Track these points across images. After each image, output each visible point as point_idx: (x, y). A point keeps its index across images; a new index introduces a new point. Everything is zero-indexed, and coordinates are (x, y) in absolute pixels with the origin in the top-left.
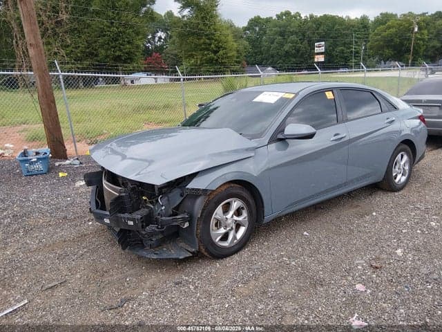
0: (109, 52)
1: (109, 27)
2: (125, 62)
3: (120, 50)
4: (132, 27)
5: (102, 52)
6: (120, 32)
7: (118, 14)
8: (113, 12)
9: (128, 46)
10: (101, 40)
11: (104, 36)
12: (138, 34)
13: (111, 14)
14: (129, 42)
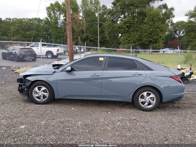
0: (147, 39)
1: (149, 29)
2: (153, 43)
3: (152, 38)
4: (159, 28)
5: (144, 39)
6: (154, 31)
7: (154, 23)
8: (152, 23)
9: (156, 36)
10: (145, 34)
11: (146, 32)
12: (162, 31)
13: (151, 23)
14: (157, 35)
